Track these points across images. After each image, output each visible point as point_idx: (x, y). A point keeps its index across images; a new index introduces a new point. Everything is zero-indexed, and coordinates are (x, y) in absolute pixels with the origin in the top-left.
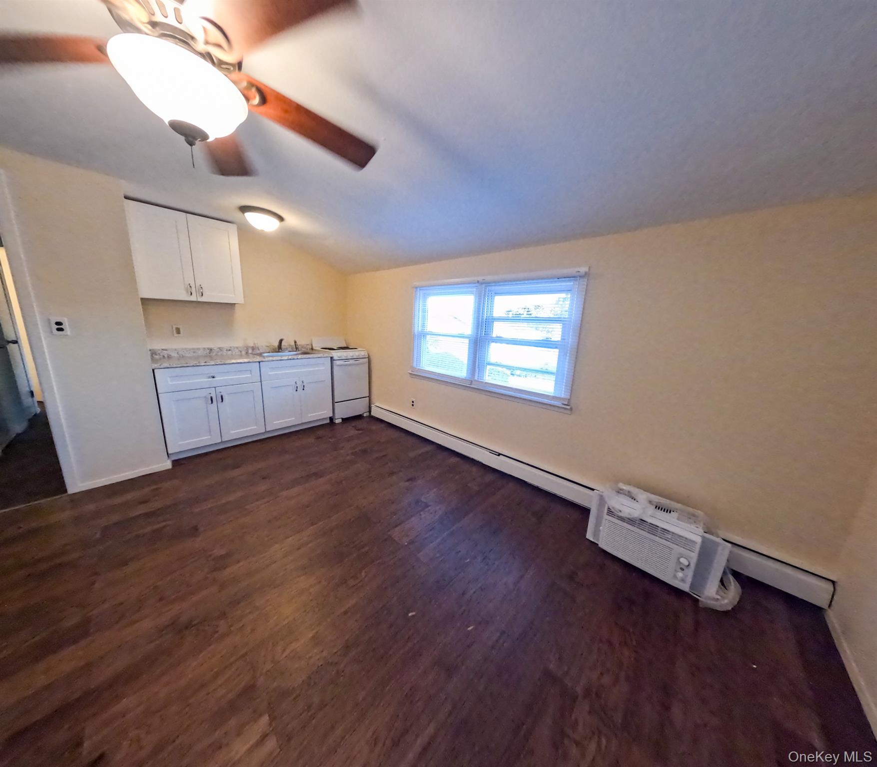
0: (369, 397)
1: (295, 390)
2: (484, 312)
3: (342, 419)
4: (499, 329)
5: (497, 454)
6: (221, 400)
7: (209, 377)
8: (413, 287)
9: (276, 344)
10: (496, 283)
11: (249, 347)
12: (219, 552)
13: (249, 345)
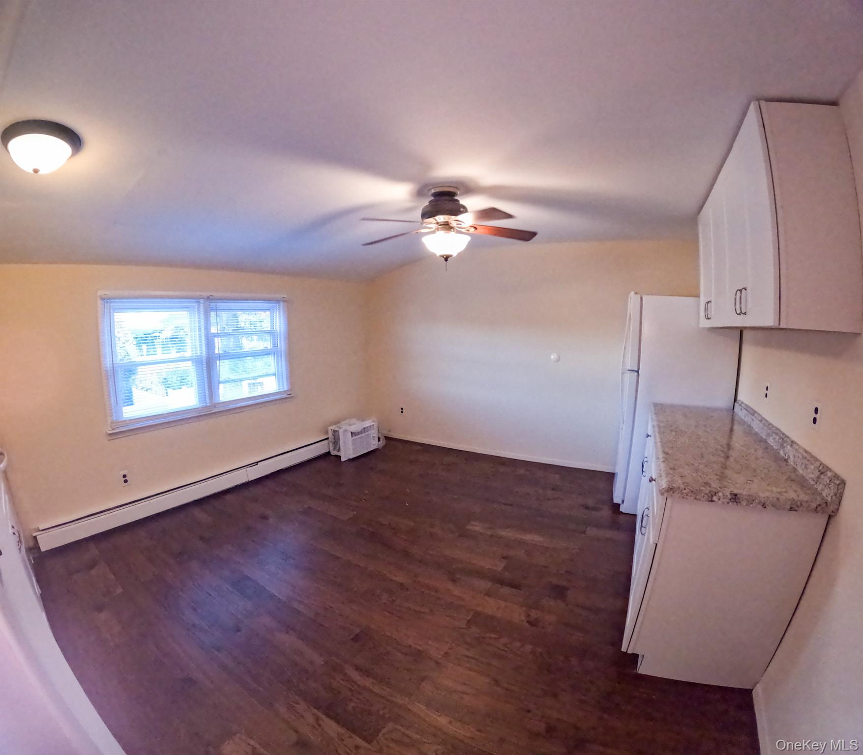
10: (221, 299)
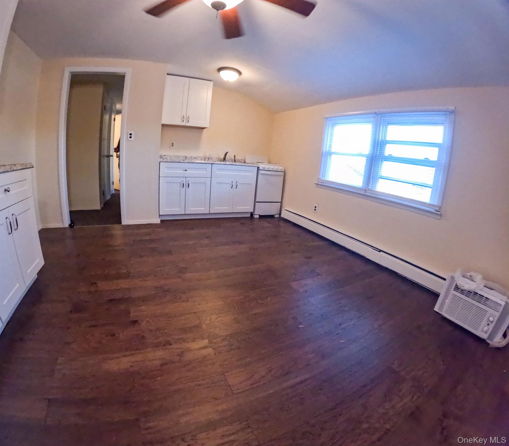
0: (281, 202)
1: (231, 187)
2: (380, 137)
3: (260, 216)
4: (389, 150)
5: (379, 250)
6: (188, 186)
7: (184, 171)
8: (324, 118)
9: (222, 157)
11: (207, 157)
12: (182, 265)
13: (207, 156)
